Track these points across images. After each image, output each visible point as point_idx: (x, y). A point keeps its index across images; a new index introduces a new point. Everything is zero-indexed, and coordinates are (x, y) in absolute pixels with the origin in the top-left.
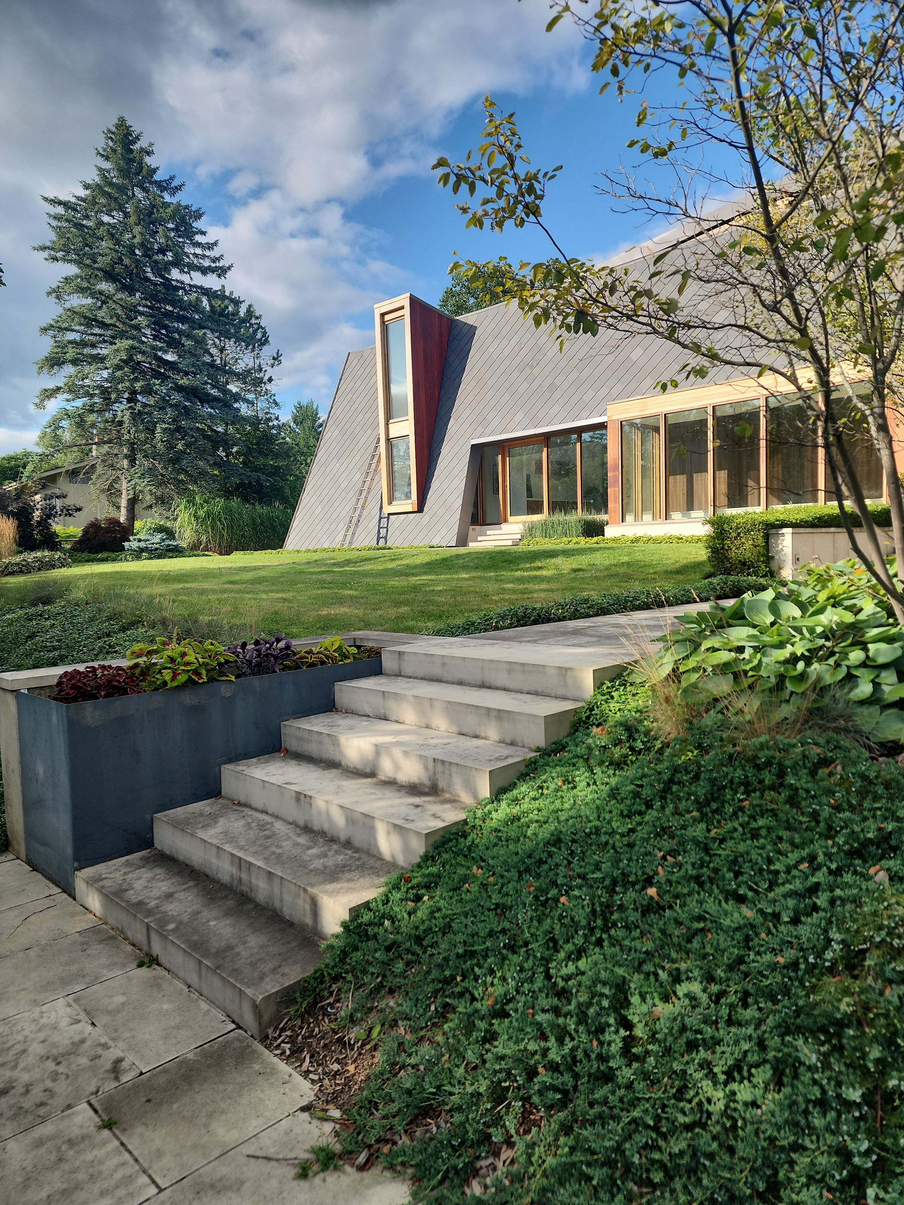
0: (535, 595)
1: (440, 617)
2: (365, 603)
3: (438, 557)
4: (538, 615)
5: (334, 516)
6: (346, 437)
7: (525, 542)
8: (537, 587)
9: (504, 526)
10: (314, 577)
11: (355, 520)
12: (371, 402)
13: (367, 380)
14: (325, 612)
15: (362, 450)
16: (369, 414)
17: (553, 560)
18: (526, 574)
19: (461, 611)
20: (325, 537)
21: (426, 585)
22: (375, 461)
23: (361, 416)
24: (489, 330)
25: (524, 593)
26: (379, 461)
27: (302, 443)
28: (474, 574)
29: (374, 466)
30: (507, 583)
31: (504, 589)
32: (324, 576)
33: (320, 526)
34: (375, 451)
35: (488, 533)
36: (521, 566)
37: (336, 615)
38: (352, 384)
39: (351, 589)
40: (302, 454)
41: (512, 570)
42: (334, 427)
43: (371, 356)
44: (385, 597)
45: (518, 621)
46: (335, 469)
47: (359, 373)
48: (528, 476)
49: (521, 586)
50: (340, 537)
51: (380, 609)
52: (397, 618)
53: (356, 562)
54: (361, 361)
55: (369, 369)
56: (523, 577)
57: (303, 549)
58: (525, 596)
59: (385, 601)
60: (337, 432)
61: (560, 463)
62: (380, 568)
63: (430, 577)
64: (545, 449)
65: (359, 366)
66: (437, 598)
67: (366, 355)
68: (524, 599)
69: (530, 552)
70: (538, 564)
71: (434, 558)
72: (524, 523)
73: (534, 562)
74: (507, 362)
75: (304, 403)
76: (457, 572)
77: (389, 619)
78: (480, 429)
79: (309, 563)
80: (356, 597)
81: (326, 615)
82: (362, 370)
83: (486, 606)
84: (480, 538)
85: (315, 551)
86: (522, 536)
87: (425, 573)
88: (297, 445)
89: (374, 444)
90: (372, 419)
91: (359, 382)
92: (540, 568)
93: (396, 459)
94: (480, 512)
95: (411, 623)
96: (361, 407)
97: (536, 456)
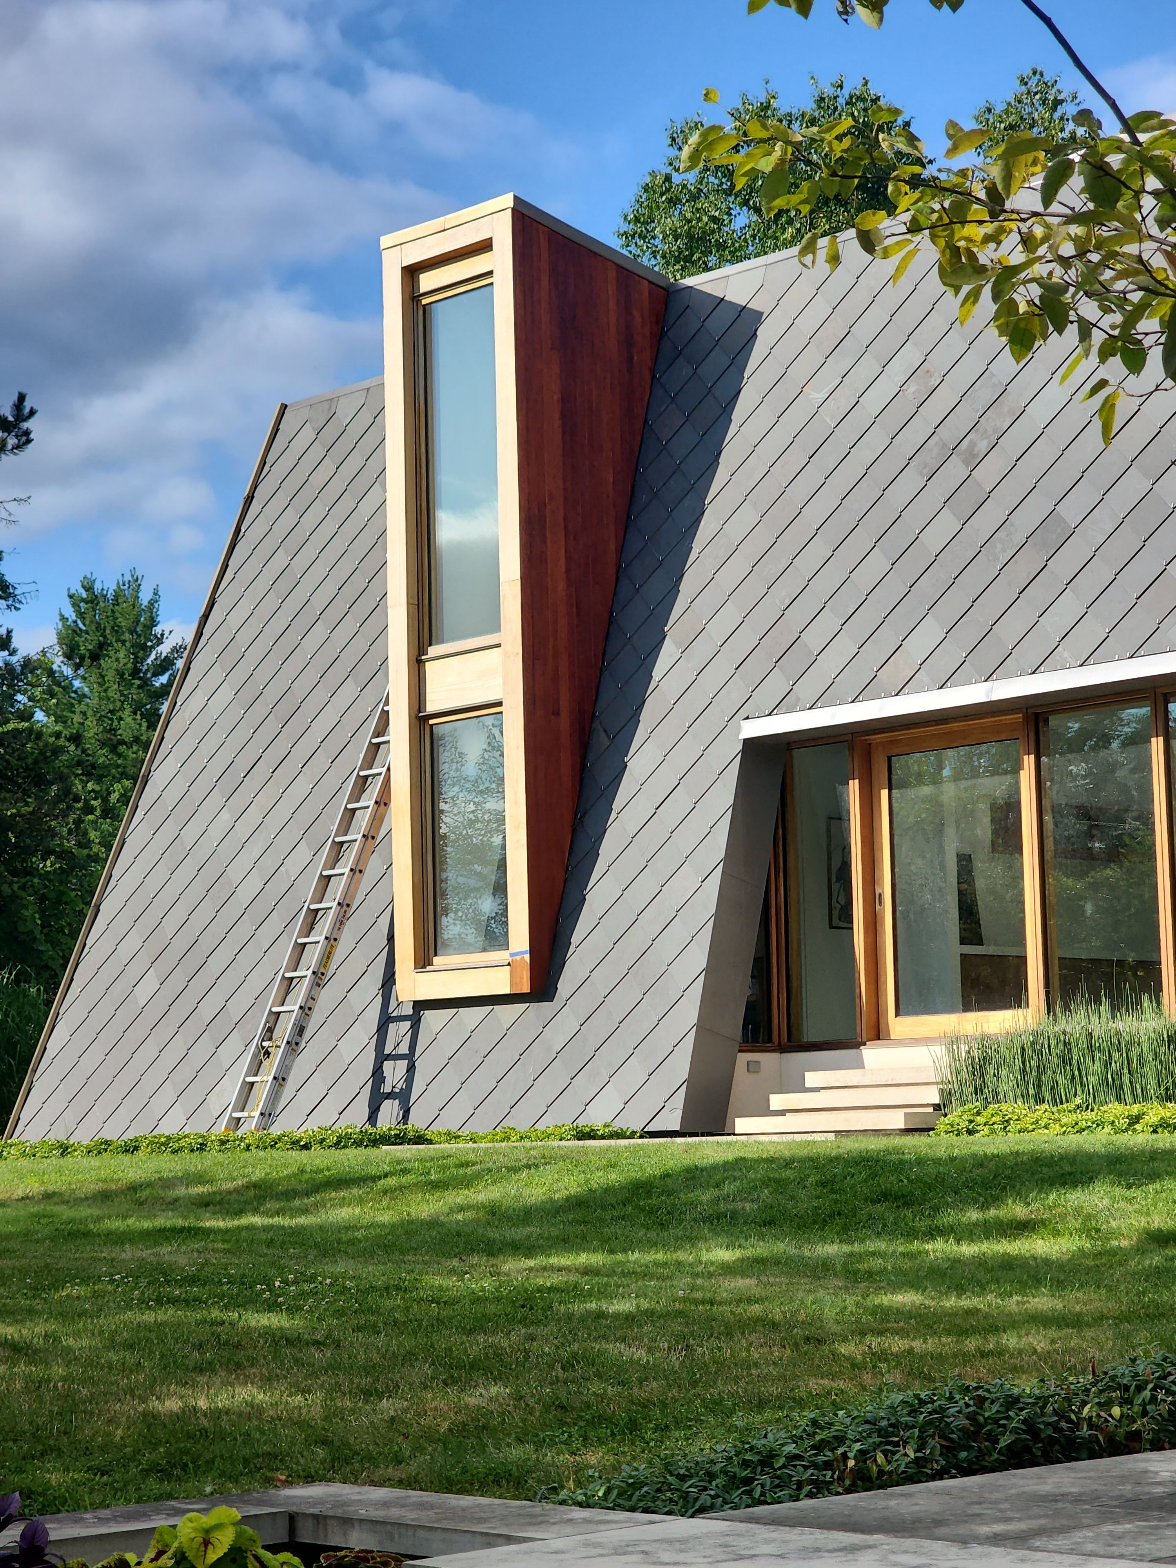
0: (1011, 1341)
1: (633, 1426)
2: (332, 1367)
3: (614, 1177)
4: (1030, 1426)
5: (207, 1011)
6: (260, 709)
7: (957, 1116)
8: (1013, 1303)
9: (871, 1053)
10: (128, 1253)
11: (285, 1029)
12: (359, 582)
13: (347, 503)
14: (173, 1405)
15: (321, 760)
16: (349, 625)
17: (1076, 1197)
18: (968, 1249)
19: (715, 1406)
20: (168, 1093)
21: (572, 1292)
22: (369, 800)
23: (320, 632)
24: (807, 324)
25: (964, 1332)
26: (383, 802)
27: (92, 730)
28: (760, 1248)
29: (363, 820)
30: (896, 1287)
31: (884, 1314)
32: (165, 1250)
33: (149, 1051)
34: (369, 762)
35: (812, 1079)
36: (948, 1217)
37: (216, 1414)
38: (290, 517)
39: (272, 1306)
40: (91, 771)
41: (911, 1234)
42: (217, 674)
43: (365, 418)
44: (409, 1343)
45: (949, 1450)
46: (216, 832)
47: (319, 478)
48: (965, 863)
49: (951, 1302)
50: (231, 1091)
51: (391, 1391)
52: (460, 1430)
53: (290, 1194)
54: (329, 434)
55: (355, 461)
56: (956, 1262)
57: (83, 1137)
58: (972, 1344)
59: (409, 1357)
60: (226, 694)
61: (1085, 813)
62: (385, 1217)
63: (583, 1259)
64: (1029, 761)
65: (317, 451)
66: (614, 1349)
67: (345, 411)
68: (966, 1358)
69: (981, 1161)
70: (1017, 1210)
71: (599, 1179)
72: (953, 1041)
73: (996, 1200)
74: (877, 439)
75: (107, 584)
76: (692, 1240)
77: (430, 1436)
78: (777, 684)
79: (105, 1197)
80: (292, 1341)
81: (177, 1417)
82: (329, 466)
83: (816, 1384)
84: (777, 1101)
85: (131, 1148)
86: (947, 1096)
87: (566, 1243)
88: (76, 739)
89: (367, 737)
90: (360, 644)
91: (318, 510)
92: (1022, 1228)
93: (449, 791)
94: (778, 998)
95: (516, 1453)
96: (319, 601)
97: (997, 786)
